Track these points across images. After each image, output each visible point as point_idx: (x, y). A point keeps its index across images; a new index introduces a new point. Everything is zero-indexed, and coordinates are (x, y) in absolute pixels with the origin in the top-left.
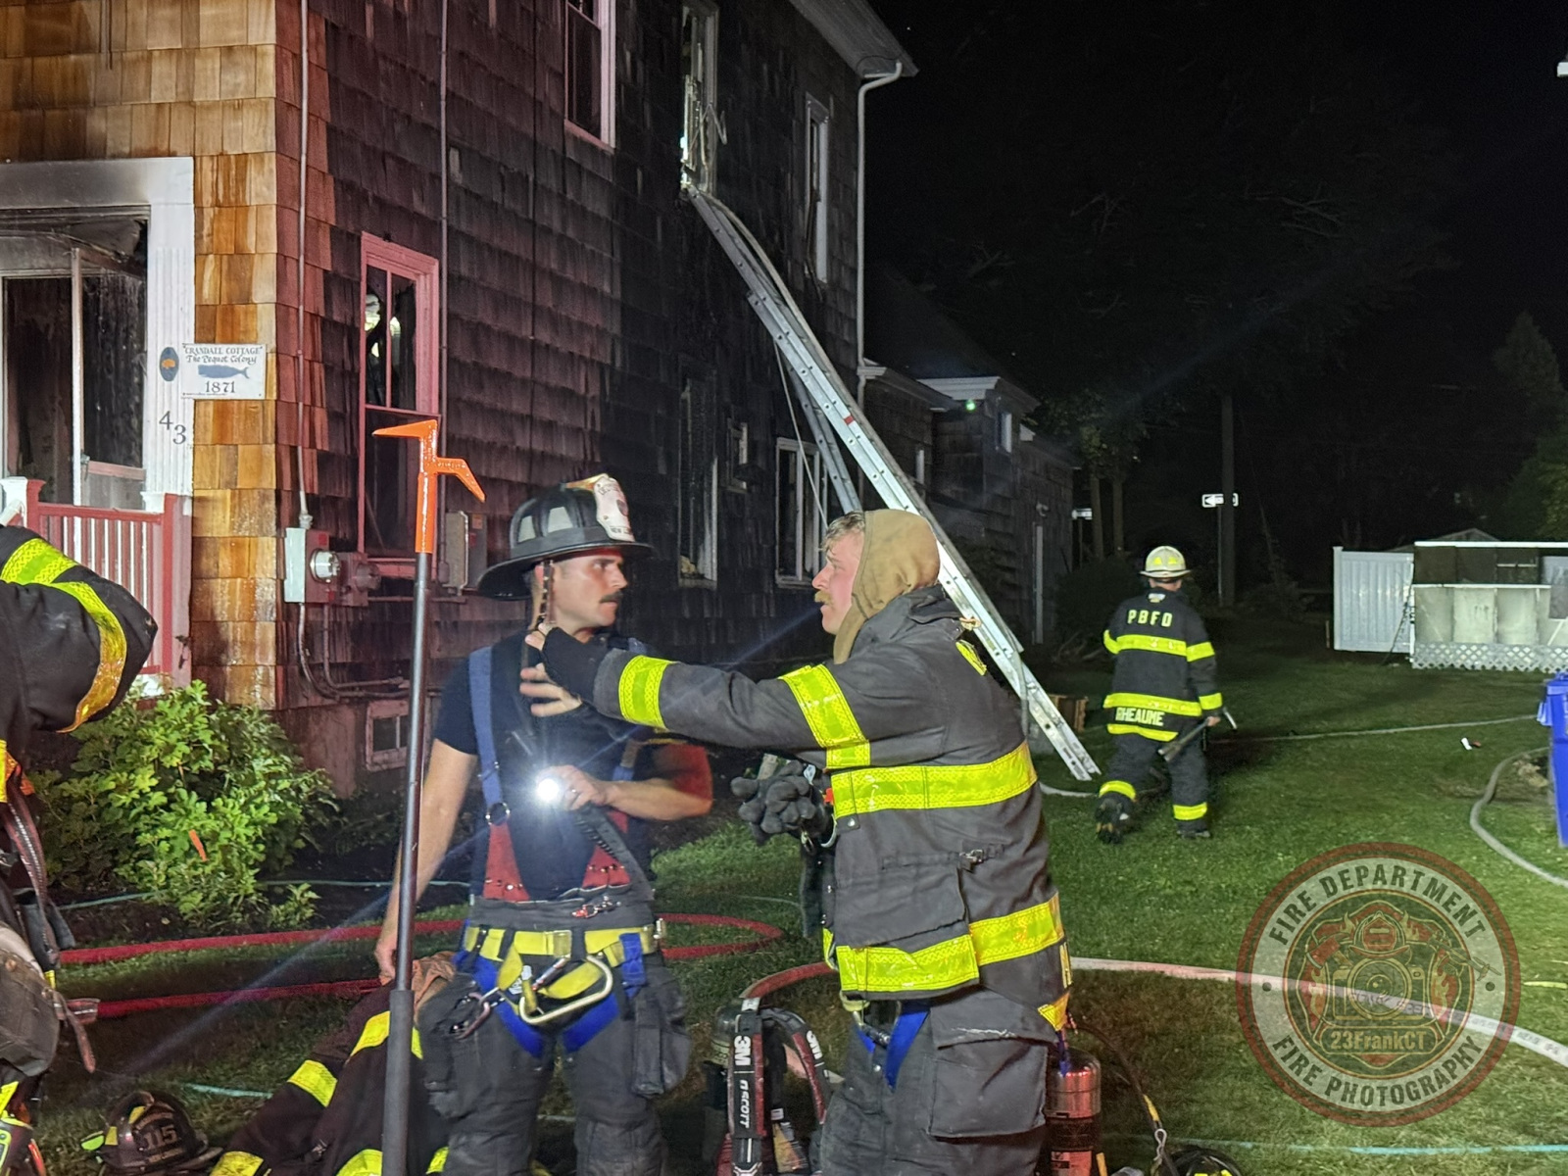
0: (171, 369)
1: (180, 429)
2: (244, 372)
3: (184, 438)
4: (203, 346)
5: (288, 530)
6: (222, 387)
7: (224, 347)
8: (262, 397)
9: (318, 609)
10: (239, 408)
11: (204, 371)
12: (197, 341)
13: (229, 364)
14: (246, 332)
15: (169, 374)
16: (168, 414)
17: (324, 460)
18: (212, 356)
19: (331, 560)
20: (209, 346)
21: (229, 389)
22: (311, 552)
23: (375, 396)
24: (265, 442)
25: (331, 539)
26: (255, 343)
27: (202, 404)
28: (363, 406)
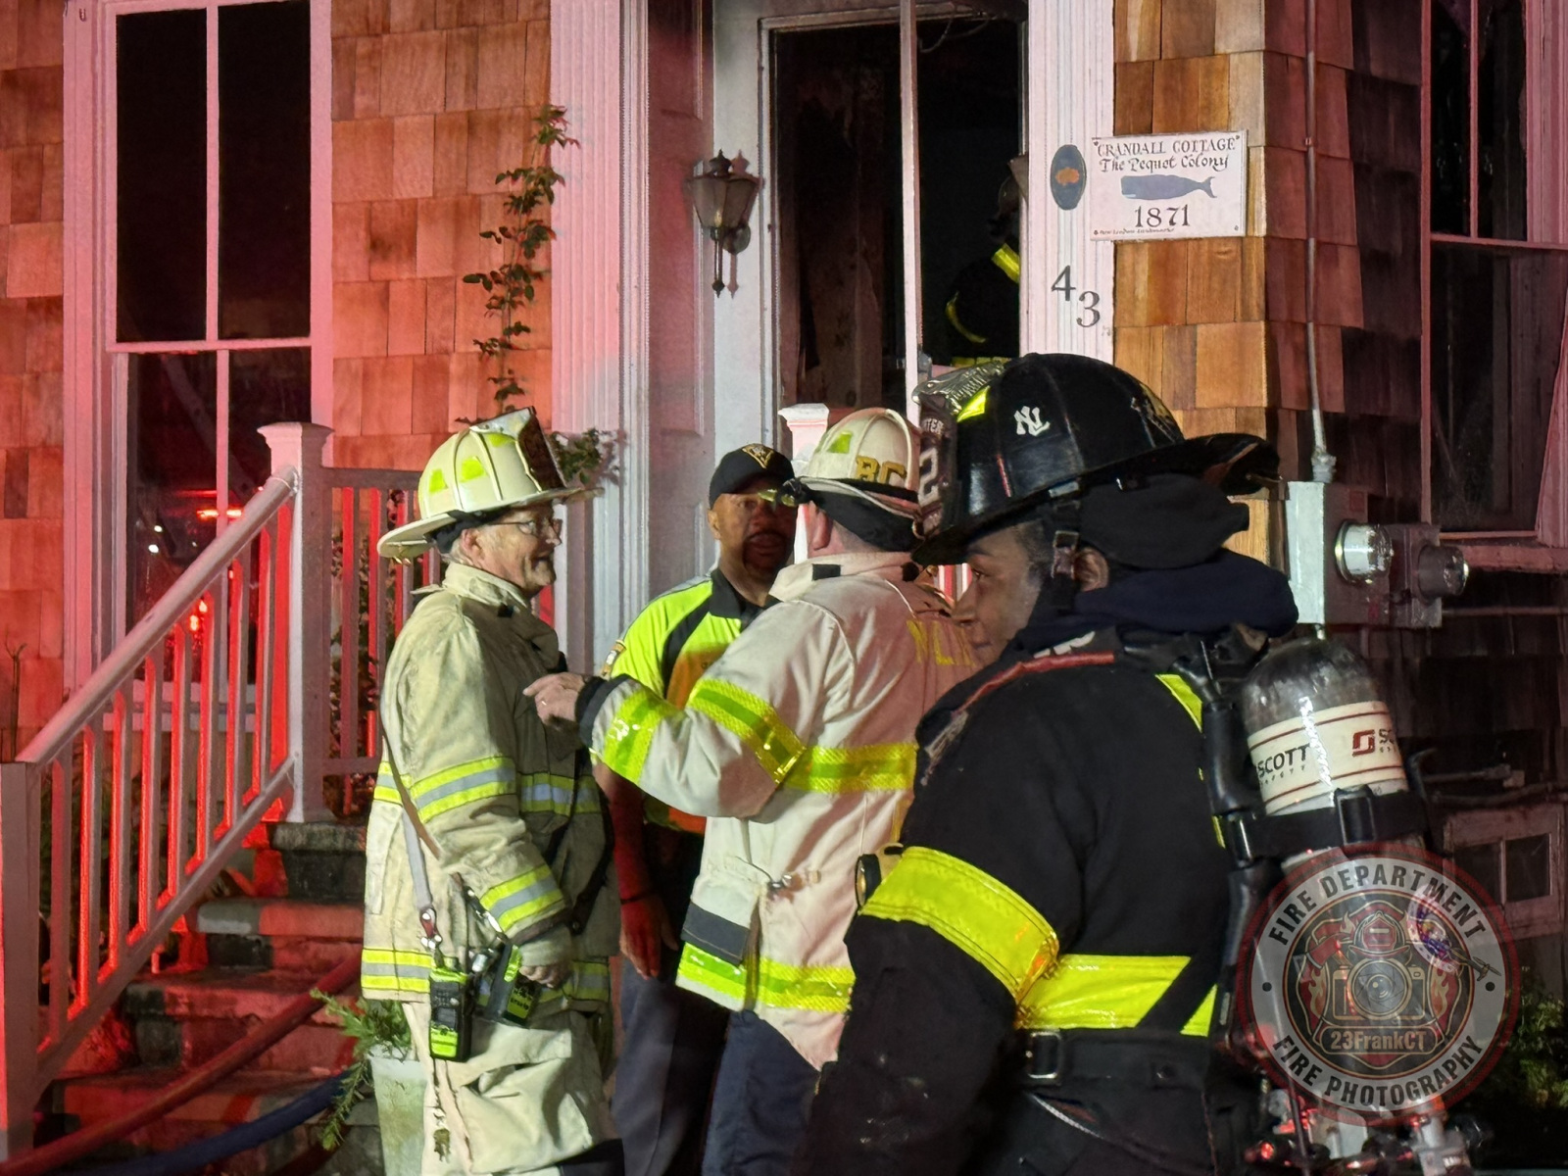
0: (1071, 186)
1: (1089, 299)
2: (1206, 187)
3: (1097, 315)
4: (1130, 140)
5: (1291, 484)
6: (1166, 216)
7: (1169, 140)
8: (1241, 232)
9: (1347, 636)
10: (1197, 256)
11: (1132, 187)
12: (1119, 132)
13: (1177, 171)
14: (1209, 107)
15: (1067, 194)
16: (1067, 271)
17: (1356, 347)
18: (1143, 157)
19: (1373, 542)
20: (1142, 140)
21: (1179, 218)
22: (1335, 527)
23: (1449, 215)
24: (1246, 317)
25: (1372, 499)
26: (1227, 129)
27: (1128, 249)
28: (1427, 236)
